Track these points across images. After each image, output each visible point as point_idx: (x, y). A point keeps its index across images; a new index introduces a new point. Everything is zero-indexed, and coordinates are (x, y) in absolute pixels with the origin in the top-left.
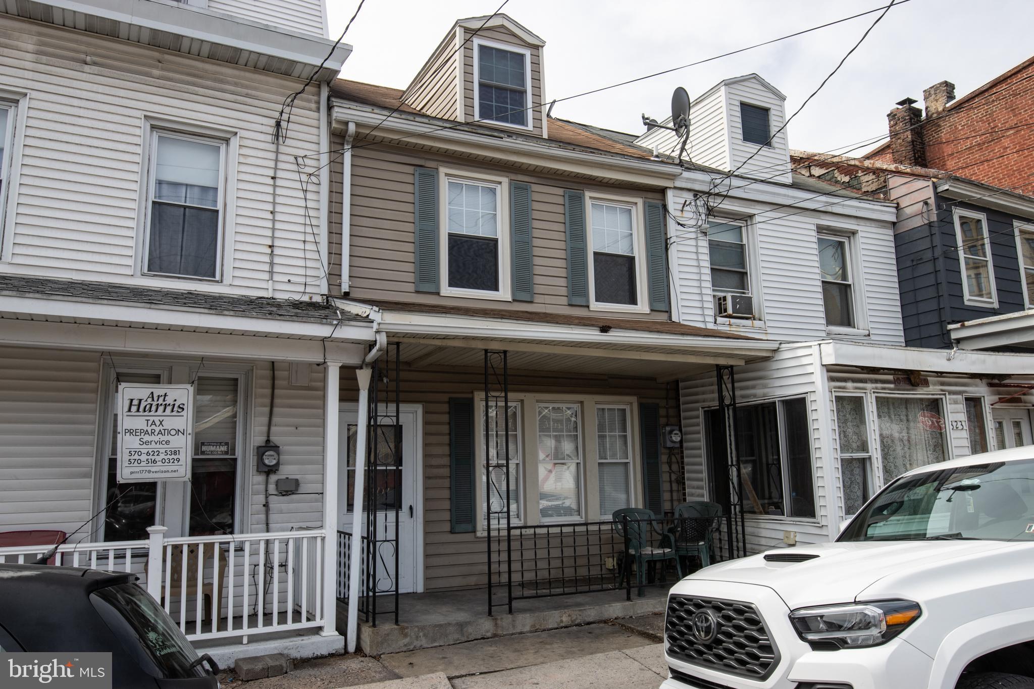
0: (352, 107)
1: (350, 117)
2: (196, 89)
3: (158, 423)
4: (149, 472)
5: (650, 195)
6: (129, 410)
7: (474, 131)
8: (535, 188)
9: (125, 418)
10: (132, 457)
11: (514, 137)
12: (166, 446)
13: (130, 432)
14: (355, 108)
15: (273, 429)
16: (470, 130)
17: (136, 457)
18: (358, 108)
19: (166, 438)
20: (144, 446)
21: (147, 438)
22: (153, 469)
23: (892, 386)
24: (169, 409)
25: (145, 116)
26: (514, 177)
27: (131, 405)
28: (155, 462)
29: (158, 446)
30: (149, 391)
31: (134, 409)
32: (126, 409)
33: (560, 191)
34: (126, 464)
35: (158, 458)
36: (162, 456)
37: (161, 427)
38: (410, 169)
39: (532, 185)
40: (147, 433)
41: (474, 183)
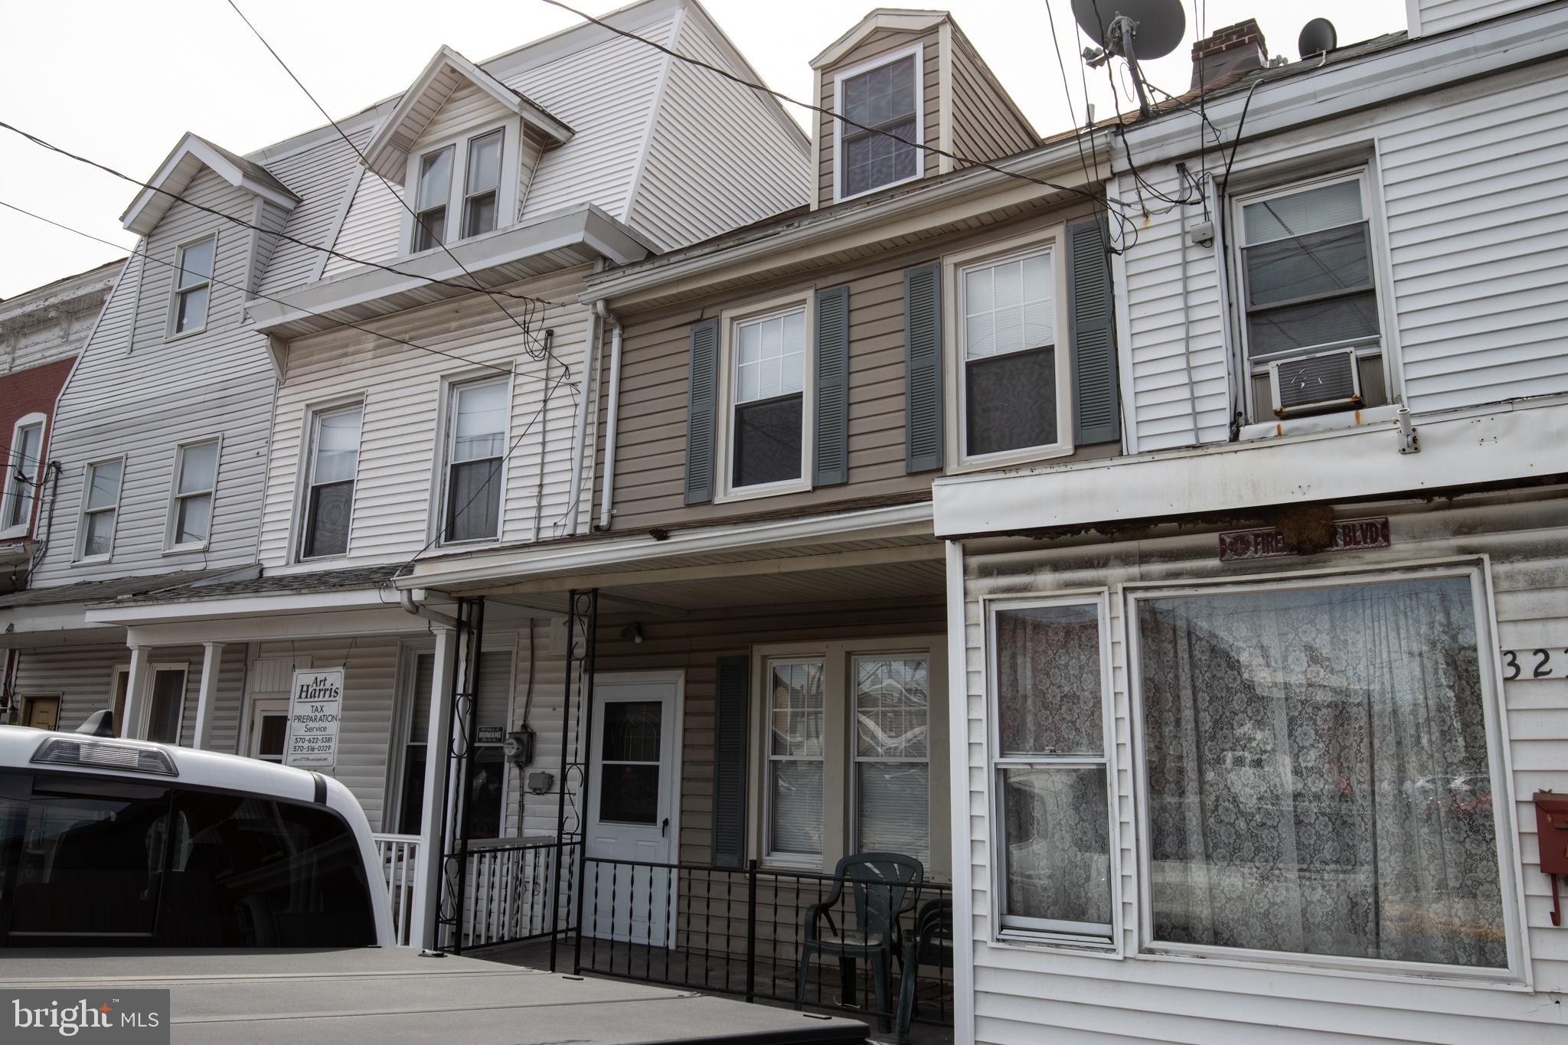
0: (603, 280)
1: (593, 295)
2: (484, 326)
3: (319, 709)
4: (308, 759)
5: (1070, 213)
6: (300, 697)
7: (741, 241)
8: (856, 287)
9: (296, 704)
10: (297, 745)
11: (796, 225)
12: (323, 733)
13: (299, 718)
14: (606, 279)
15: (533, 711)
16: (736, 242)
17: (301, 744)
18: (610, 278)
19: (323, 724)
20: (308, 733)
21: (311, 725)
22: (311, 757)
23: (1214, 563)
24: (328, 693)
25: (442, 377)
26: (821, 283)
27: (302, 691)
28: (313, 749)
29: (319, 733)
30: (312, 677)
31: (304, 694)
32: (298, 695)
33: (898, 276)
34: (291, 751)
35: (316, 746)
36: (319, 744)
37: (322, 714)
38: (686, 331)
39: (850, 284)
40: (311, 719)
41: (774, 315)
